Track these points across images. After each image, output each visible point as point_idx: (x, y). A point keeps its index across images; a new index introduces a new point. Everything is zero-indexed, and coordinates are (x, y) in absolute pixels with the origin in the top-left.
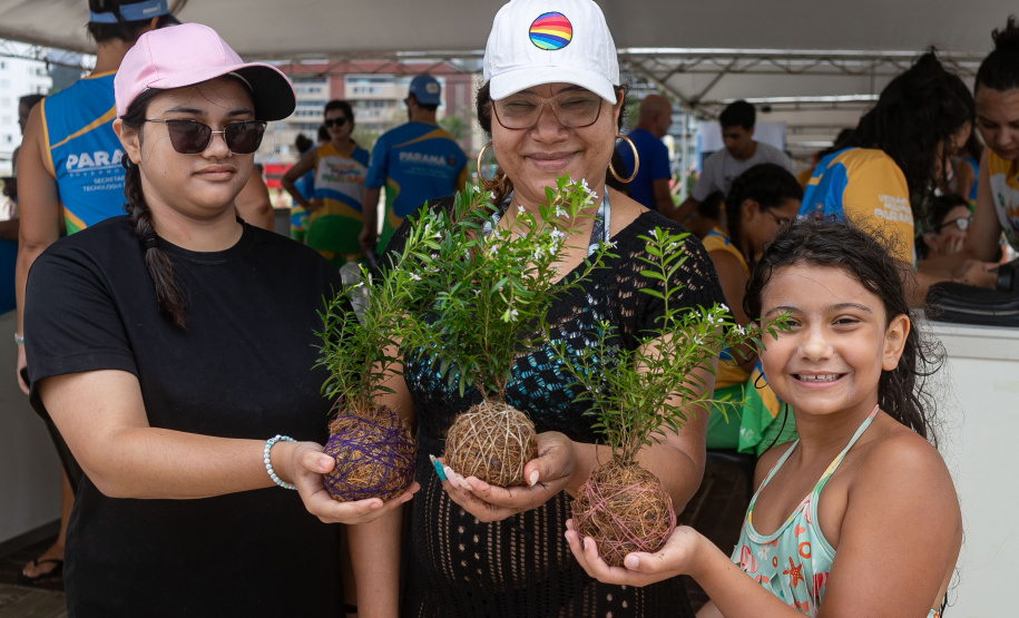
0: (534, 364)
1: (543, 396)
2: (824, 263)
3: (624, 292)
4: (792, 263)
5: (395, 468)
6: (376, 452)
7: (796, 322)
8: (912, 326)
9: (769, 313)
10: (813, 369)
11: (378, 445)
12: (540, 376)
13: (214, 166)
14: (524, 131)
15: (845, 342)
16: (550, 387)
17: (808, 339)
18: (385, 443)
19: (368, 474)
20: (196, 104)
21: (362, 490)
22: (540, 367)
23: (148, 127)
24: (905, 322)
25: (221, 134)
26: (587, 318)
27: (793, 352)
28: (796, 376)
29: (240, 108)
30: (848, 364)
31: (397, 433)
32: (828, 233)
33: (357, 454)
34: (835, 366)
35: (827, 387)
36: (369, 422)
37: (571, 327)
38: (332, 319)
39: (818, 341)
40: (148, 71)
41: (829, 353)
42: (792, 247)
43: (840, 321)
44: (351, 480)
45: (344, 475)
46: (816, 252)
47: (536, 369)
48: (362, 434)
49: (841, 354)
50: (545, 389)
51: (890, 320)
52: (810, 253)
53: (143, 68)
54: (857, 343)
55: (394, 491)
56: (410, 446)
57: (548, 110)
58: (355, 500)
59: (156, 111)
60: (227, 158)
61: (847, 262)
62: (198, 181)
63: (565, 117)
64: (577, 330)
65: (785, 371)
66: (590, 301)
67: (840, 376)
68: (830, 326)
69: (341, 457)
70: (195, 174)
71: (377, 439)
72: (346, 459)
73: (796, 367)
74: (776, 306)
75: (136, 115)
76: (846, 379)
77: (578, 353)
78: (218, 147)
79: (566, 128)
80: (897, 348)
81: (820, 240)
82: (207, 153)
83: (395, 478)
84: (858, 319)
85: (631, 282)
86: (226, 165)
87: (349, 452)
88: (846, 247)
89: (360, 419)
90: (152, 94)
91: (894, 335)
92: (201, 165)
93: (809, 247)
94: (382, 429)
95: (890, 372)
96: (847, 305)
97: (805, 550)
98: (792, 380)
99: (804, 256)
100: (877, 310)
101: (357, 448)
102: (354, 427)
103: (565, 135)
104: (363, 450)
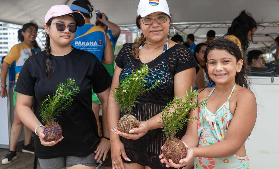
0: (148, 76)
1: (150, 83)
2: (220, 49)
3: (171, 61)
4: (213, 49)
5: (57, 135)
6: (53, 132)
7: (215, 63)
8: (244, 62)
9: (209, 61)
10: (219, 73)
11: (53, 130)
12: (150, 79)
13: (66, 35)
14: (149, 25)
15: (225, 66)
16: (152, 81)
17: (217, 66)
18: (55, 130)
19: (51, 136)
20: (63, 21)
21: (50, 140)
22: (150, 77)
23: (52, 25)
24: (242, 61)
25: (68, 28)
26: (161, 66)
27: (214, 69)
28: (216, 75)
29: (73, 22)
30: (227, 72)
31: (57, 128)
32: (221, 42)
33: (49, 133)
34: (224, 72)
35: (222, 77)
36: (51, 126)
37: (158, 68)
38: (43, 107)
39: (219, 67)
40: (53, 13)
41: (222, 69)
42: (213, 45)
43: (225, 62)
44: (48, 138)
45: (47, 137)
46: (218, 46)
47: (149, 77)
48: (50, 128)
49: (225, 69)
50: (151, 82)
51: (237, 61)
52: (217, 47)
53: (52, 13)
54: (229, 67)
55: (57, 139)
56: (60, 130)
57: (155, 20)
58: (50, 141)
59: (54, 22)
60: (68, 33)
61: (225, 48)
62: (62, 38)
63: (159, 21)
64: (159, 69)
65: (213, 74)
66: (162, 62)
67: (226, 74)
68: (222, 63)
69: (46, 133)
70: (61, 36)
71: (53, 129)
72: (47, 134)
73: (215, 73)
74: (210, 59)
75: (49, 23)
76: (227, 75)
77: (159, 74)
78: (67, 30)
79: (159, 24)
80: (240, 67)
81: (220, 43)
82: (64, 32)
83: (57, 137)
84: (229, 61)
85: (173, 59)
86: (68, 35)
87: (48, 132)
88: (225, 45)
89: (49, 126)
90: (53, 18)
91: (239, 64)
92: (63, 34)
93: (217, 45)
94: (54, 127)
95: (238, 73)
96: (226, 58)
97: (226, 115)
98: (214, 76)
99: (216, 47)
100: (234, 59)
101: (49, 131)
102: (48, 127)
103: (159, 25)
104: (50, 132)
